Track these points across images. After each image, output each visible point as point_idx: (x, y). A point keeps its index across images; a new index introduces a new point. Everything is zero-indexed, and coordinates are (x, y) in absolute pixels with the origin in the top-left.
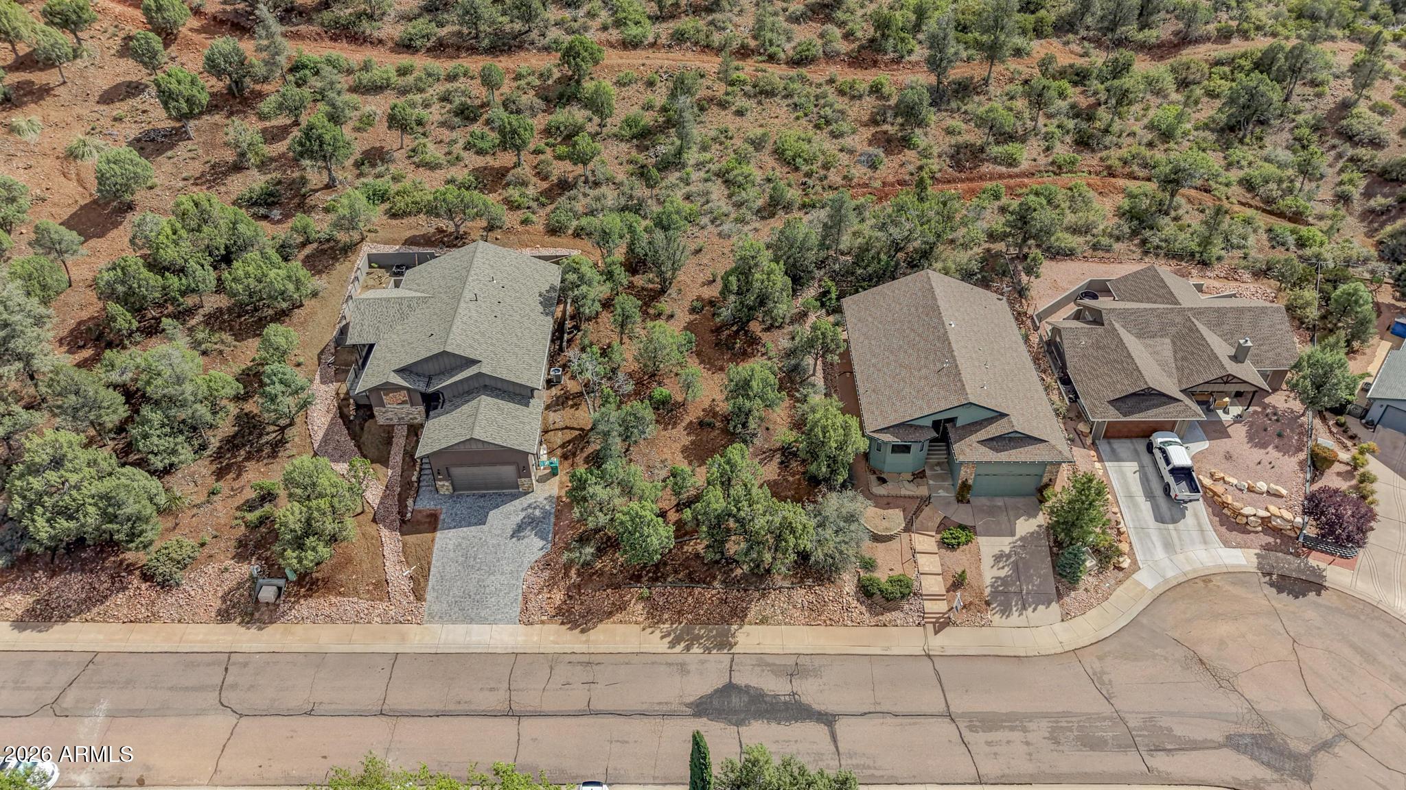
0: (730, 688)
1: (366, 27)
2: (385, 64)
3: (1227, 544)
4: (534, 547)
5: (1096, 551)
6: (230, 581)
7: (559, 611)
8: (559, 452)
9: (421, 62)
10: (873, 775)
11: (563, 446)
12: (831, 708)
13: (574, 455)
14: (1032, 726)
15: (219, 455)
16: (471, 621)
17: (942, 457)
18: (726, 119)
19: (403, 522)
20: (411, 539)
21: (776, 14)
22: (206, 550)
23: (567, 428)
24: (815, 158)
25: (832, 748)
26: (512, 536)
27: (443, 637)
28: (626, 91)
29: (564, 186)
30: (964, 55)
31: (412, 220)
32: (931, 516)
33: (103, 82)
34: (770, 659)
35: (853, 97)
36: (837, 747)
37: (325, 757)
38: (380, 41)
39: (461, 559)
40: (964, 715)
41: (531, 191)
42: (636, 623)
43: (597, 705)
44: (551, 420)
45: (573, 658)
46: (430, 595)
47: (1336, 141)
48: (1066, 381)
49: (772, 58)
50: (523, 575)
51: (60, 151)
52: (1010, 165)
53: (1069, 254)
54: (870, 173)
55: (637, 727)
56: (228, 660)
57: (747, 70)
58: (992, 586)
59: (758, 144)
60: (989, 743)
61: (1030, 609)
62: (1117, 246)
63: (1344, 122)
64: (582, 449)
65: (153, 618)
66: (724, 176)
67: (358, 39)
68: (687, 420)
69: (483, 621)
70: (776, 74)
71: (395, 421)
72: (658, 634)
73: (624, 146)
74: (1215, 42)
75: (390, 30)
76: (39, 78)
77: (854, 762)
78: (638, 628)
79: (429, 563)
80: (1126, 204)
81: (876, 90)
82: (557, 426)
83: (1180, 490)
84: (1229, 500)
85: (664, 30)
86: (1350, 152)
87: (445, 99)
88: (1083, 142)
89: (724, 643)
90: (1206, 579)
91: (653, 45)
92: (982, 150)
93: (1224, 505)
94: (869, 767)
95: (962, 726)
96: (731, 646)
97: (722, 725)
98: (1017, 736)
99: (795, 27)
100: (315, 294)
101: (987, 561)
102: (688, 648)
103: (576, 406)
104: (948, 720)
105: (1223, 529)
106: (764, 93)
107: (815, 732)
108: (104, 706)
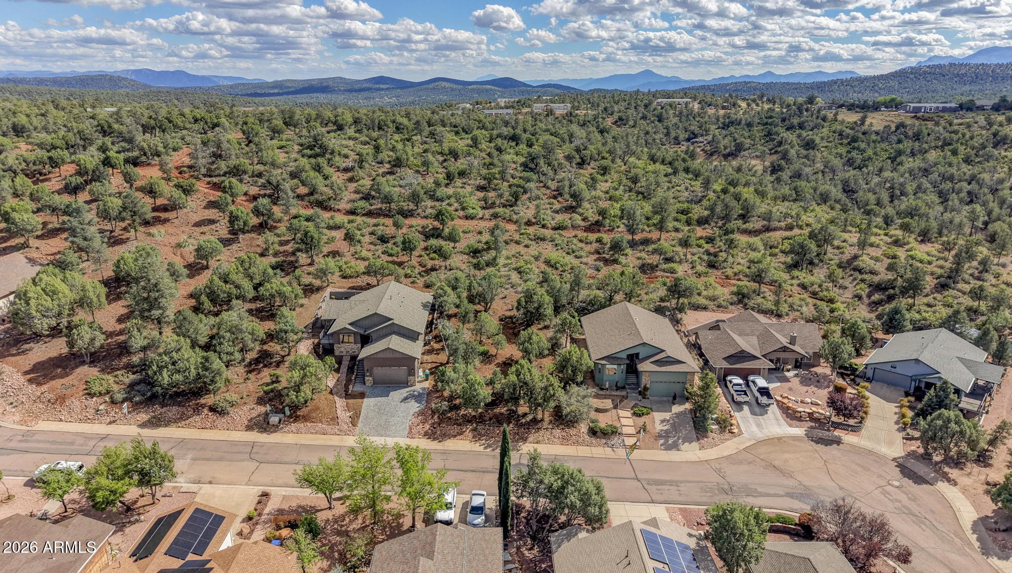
0: (519, 465)
1: (332, 203)
2: (340, 218)
3: (791, 426)
4: (414, 406)
5: (718, 421)
6: (254, 414)
7: (428, 433)
9: (359, 219)
14: (682, 485)
15: (250, 364)
17: (634, 380)
18: (520, 248)
19: (346, 395)
20: (351, 401)
21: (546, 209)
22: (243, 401)
23: (433, 362)
24: (567, 264)
26: (402, 402)
28: (466, 235)
29: (433, 269)
30: (648, 229)
31: (354, 280)
32: (628, 403)
33: (196, 218)
35: (587, 243)
38: (338, 210)
39: (377, 410)
40: (644, 479)
41: (417, 271)
42: (468, 440)
43: (449, 467)
44: (425, 359)
45: (436, 452)
46: (360, 424)
47: (852, 272)
48: (701, 355)
49: (544, 226)
50: (409, 418)
51: (173, 244)
52: (672, 273)
53: (705, 308)
54: (596, 272)
56: (253, 445)
57: (531, 230)
58: (660, 433)
59: (537, 258)
60: (658, 490)
61: (681, 444)
62: (730, 307)
63: (855, 263)
65: (215, 427)
66: (519, 271)
67: (327, 208)
68: (497, 361)
69: (388, 435)
70: (547, 233)
71: (344, 353)
72: (478, 444)
73: (466, 256)
74: (785, 230)
75: (344, 205)
76: (163, 215)
78: (468, 442)
79: (360, 412)
80: (735, 289)
81: (599, 241)
83: (764, 400)
84: (791, 405)
85: (488, 213)
86: (860, 277)
87: (372, 233)
88: (712, 265)
89: (515, 449)
90: (779, 439)
91: (481, 218)
92: (657, 266)
93: (788, 408)
95: (644, 483)
96: (519, 451)
98: (673, 488)
99: (556, 215)
100: (302, 306)
101: (657, 422)
102: (494, 450)
103: (438, 354)
104: (636, 480)
105: (788, 420)
106: (540, 239)
108: (190, 456)
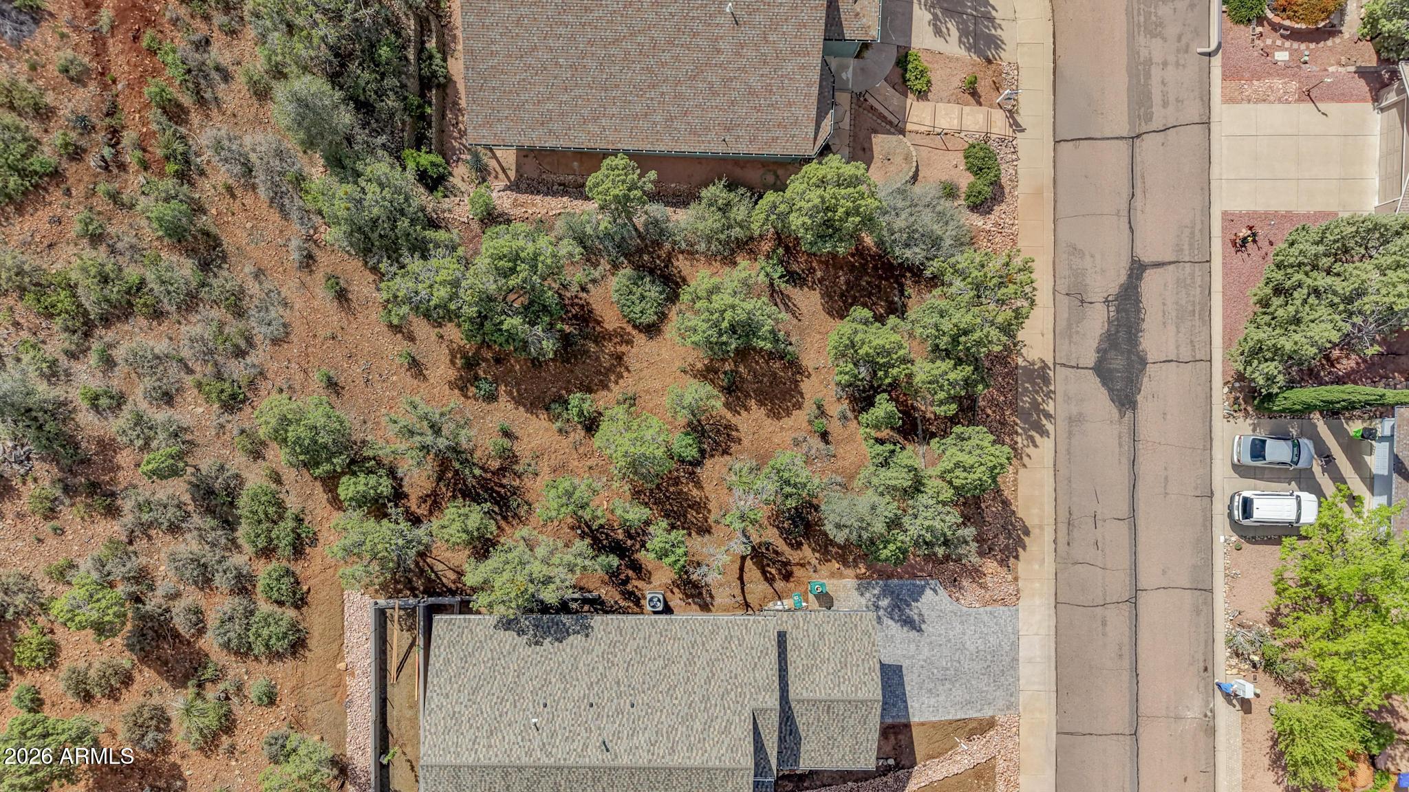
0: (1101, 370)
4: (933, 601)
7: (1003, 563)
8: (780, 584)
10: (1201, 231)
11: (770, 580)
12: (1125, 263)
13: (786, 564)
14: (1144, 53)
16: (1015, 660)
19: (898, 767)
20: (920, 749)
23: (741, 578)
25: (1171, 267)
26: (920, 630)
27: (1036, 687)
32: (884, 96)
34: (1062, 324)
36: (1170, 263)
37: (1185, 779)
39: (948, 686)
40: (1131, 123)
42: (1016, 473)
43: (1124, 510)
44: (728, 601)
45: (1062, 539)
46: (987, 713)
50: (965, 609)
55: (1149, 467)
58: (969, 50)
60: (1165, 104)
61: (994, 13)
64: (776, 553)
68: (721, 410)
69: (1015, 646)
72: (1031, 450)
77: (1186, 247)
78: (1022, 471)
79: (950, 722)
82: (737, 592)
89: (1040, 375)
94: (1192, 233)
95: (1144, 128)
96: (1045, 366)
97: (1145, 380)
98: (1156, 72)
101: (937, 44)
102: (1048, 416)
103: (702, 569)
104: (1137, 142)
107: (1151, 285)
